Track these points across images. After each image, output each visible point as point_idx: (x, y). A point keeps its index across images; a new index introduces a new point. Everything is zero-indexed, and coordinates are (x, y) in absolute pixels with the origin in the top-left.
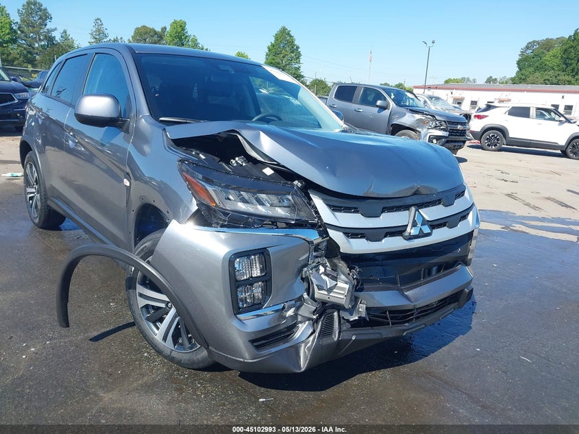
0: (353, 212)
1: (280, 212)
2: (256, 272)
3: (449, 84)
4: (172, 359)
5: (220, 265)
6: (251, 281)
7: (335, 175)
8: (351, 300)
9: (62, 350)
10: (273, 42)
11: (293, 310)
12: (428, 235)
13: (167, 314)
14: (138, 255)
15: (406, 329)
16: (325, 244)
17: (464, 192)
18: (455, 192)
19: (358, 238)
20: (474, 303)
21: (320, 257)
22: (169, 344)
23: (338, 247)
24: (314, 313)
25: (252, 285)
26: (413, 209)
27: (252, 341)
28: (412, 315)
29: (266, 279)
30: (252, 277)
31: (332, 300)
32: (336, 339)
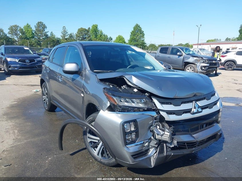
0: (170, 104)
1: (141, 105)
2: (133, 129)
3: (209, 42)
4: (101, 162)
5: (119, 127)
6: (131, 133)
7: (161, 90)
8: (171, 139)
9: (60, 159)
10: (133, 30)
11: (147, 143)
12: (201, 112)
13: (99, 145)
14: (87, 122)
15: (194, 150)
16: (159, 117)
17: (215, 94)
18: (211, 94)
19: (172, 114)
20: (224, 138)
21: (157, 122)
22: (100, 157)
23: (164, 118)
24: (156, 144)
25: (131, 134)
26: (194, 102)
27: (132, 156)
28: (196, 144)
29: (137, 131)
30: (131, 131)
31: (163, 139)
32: (165, 155)
